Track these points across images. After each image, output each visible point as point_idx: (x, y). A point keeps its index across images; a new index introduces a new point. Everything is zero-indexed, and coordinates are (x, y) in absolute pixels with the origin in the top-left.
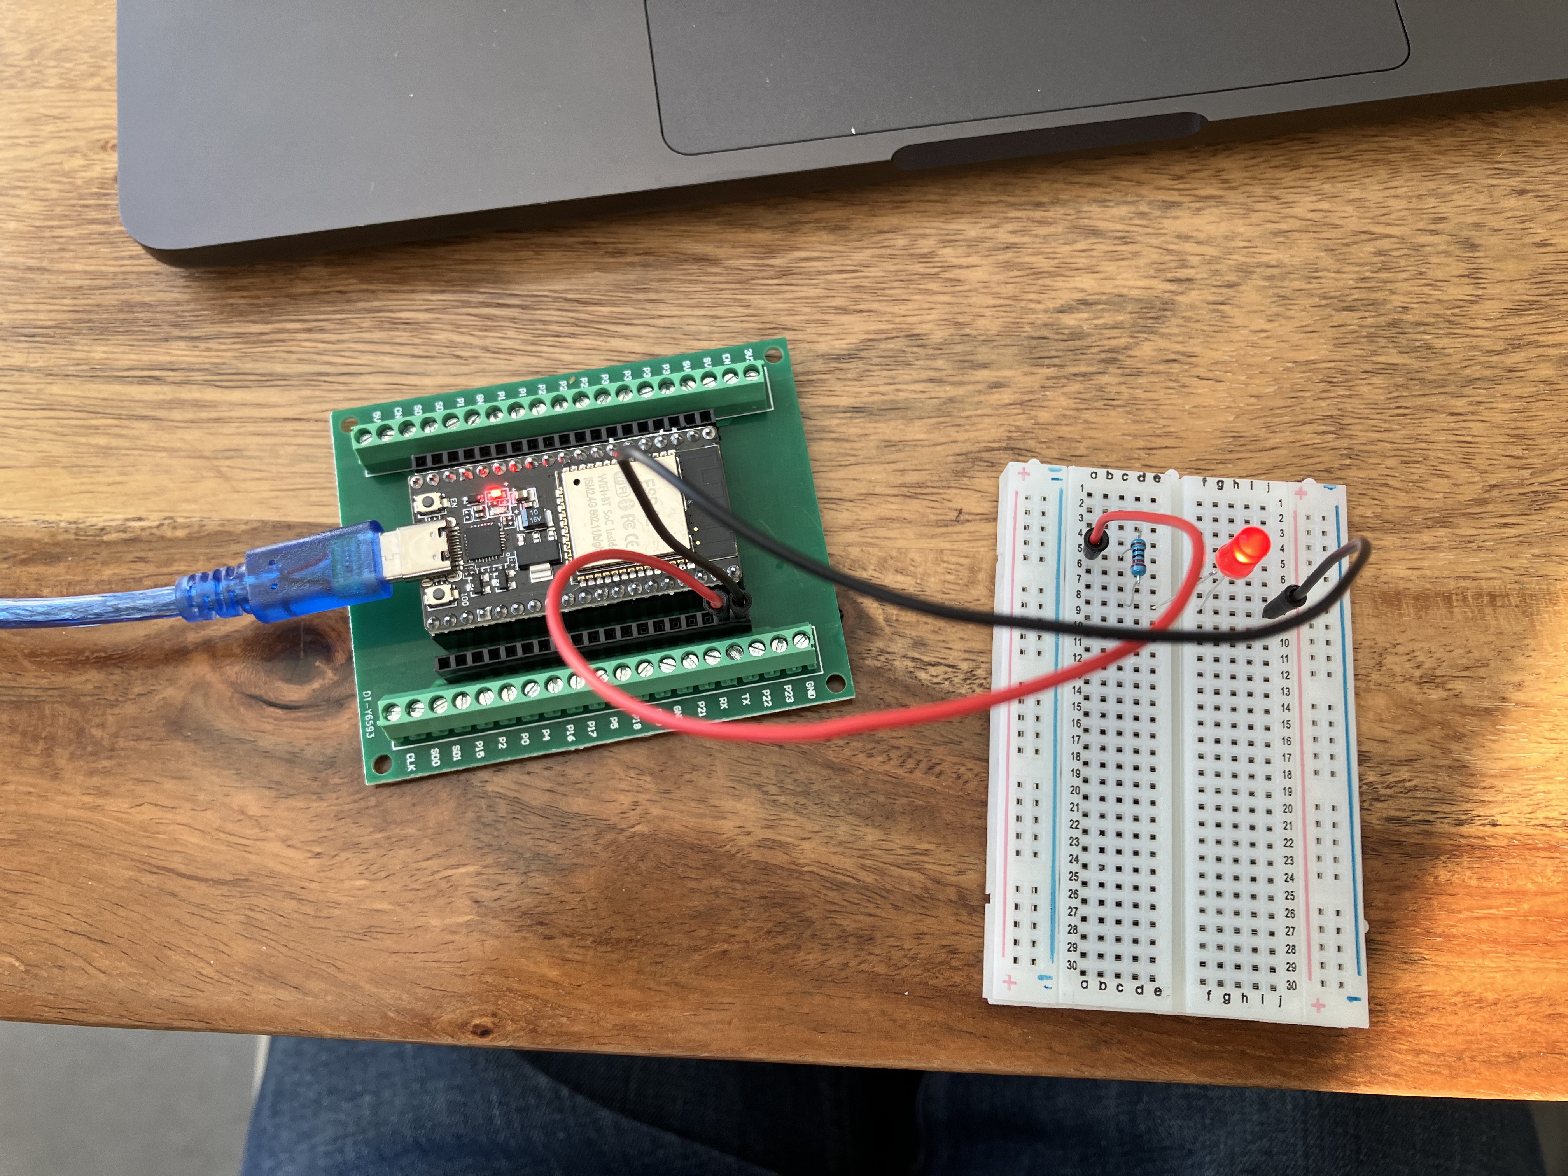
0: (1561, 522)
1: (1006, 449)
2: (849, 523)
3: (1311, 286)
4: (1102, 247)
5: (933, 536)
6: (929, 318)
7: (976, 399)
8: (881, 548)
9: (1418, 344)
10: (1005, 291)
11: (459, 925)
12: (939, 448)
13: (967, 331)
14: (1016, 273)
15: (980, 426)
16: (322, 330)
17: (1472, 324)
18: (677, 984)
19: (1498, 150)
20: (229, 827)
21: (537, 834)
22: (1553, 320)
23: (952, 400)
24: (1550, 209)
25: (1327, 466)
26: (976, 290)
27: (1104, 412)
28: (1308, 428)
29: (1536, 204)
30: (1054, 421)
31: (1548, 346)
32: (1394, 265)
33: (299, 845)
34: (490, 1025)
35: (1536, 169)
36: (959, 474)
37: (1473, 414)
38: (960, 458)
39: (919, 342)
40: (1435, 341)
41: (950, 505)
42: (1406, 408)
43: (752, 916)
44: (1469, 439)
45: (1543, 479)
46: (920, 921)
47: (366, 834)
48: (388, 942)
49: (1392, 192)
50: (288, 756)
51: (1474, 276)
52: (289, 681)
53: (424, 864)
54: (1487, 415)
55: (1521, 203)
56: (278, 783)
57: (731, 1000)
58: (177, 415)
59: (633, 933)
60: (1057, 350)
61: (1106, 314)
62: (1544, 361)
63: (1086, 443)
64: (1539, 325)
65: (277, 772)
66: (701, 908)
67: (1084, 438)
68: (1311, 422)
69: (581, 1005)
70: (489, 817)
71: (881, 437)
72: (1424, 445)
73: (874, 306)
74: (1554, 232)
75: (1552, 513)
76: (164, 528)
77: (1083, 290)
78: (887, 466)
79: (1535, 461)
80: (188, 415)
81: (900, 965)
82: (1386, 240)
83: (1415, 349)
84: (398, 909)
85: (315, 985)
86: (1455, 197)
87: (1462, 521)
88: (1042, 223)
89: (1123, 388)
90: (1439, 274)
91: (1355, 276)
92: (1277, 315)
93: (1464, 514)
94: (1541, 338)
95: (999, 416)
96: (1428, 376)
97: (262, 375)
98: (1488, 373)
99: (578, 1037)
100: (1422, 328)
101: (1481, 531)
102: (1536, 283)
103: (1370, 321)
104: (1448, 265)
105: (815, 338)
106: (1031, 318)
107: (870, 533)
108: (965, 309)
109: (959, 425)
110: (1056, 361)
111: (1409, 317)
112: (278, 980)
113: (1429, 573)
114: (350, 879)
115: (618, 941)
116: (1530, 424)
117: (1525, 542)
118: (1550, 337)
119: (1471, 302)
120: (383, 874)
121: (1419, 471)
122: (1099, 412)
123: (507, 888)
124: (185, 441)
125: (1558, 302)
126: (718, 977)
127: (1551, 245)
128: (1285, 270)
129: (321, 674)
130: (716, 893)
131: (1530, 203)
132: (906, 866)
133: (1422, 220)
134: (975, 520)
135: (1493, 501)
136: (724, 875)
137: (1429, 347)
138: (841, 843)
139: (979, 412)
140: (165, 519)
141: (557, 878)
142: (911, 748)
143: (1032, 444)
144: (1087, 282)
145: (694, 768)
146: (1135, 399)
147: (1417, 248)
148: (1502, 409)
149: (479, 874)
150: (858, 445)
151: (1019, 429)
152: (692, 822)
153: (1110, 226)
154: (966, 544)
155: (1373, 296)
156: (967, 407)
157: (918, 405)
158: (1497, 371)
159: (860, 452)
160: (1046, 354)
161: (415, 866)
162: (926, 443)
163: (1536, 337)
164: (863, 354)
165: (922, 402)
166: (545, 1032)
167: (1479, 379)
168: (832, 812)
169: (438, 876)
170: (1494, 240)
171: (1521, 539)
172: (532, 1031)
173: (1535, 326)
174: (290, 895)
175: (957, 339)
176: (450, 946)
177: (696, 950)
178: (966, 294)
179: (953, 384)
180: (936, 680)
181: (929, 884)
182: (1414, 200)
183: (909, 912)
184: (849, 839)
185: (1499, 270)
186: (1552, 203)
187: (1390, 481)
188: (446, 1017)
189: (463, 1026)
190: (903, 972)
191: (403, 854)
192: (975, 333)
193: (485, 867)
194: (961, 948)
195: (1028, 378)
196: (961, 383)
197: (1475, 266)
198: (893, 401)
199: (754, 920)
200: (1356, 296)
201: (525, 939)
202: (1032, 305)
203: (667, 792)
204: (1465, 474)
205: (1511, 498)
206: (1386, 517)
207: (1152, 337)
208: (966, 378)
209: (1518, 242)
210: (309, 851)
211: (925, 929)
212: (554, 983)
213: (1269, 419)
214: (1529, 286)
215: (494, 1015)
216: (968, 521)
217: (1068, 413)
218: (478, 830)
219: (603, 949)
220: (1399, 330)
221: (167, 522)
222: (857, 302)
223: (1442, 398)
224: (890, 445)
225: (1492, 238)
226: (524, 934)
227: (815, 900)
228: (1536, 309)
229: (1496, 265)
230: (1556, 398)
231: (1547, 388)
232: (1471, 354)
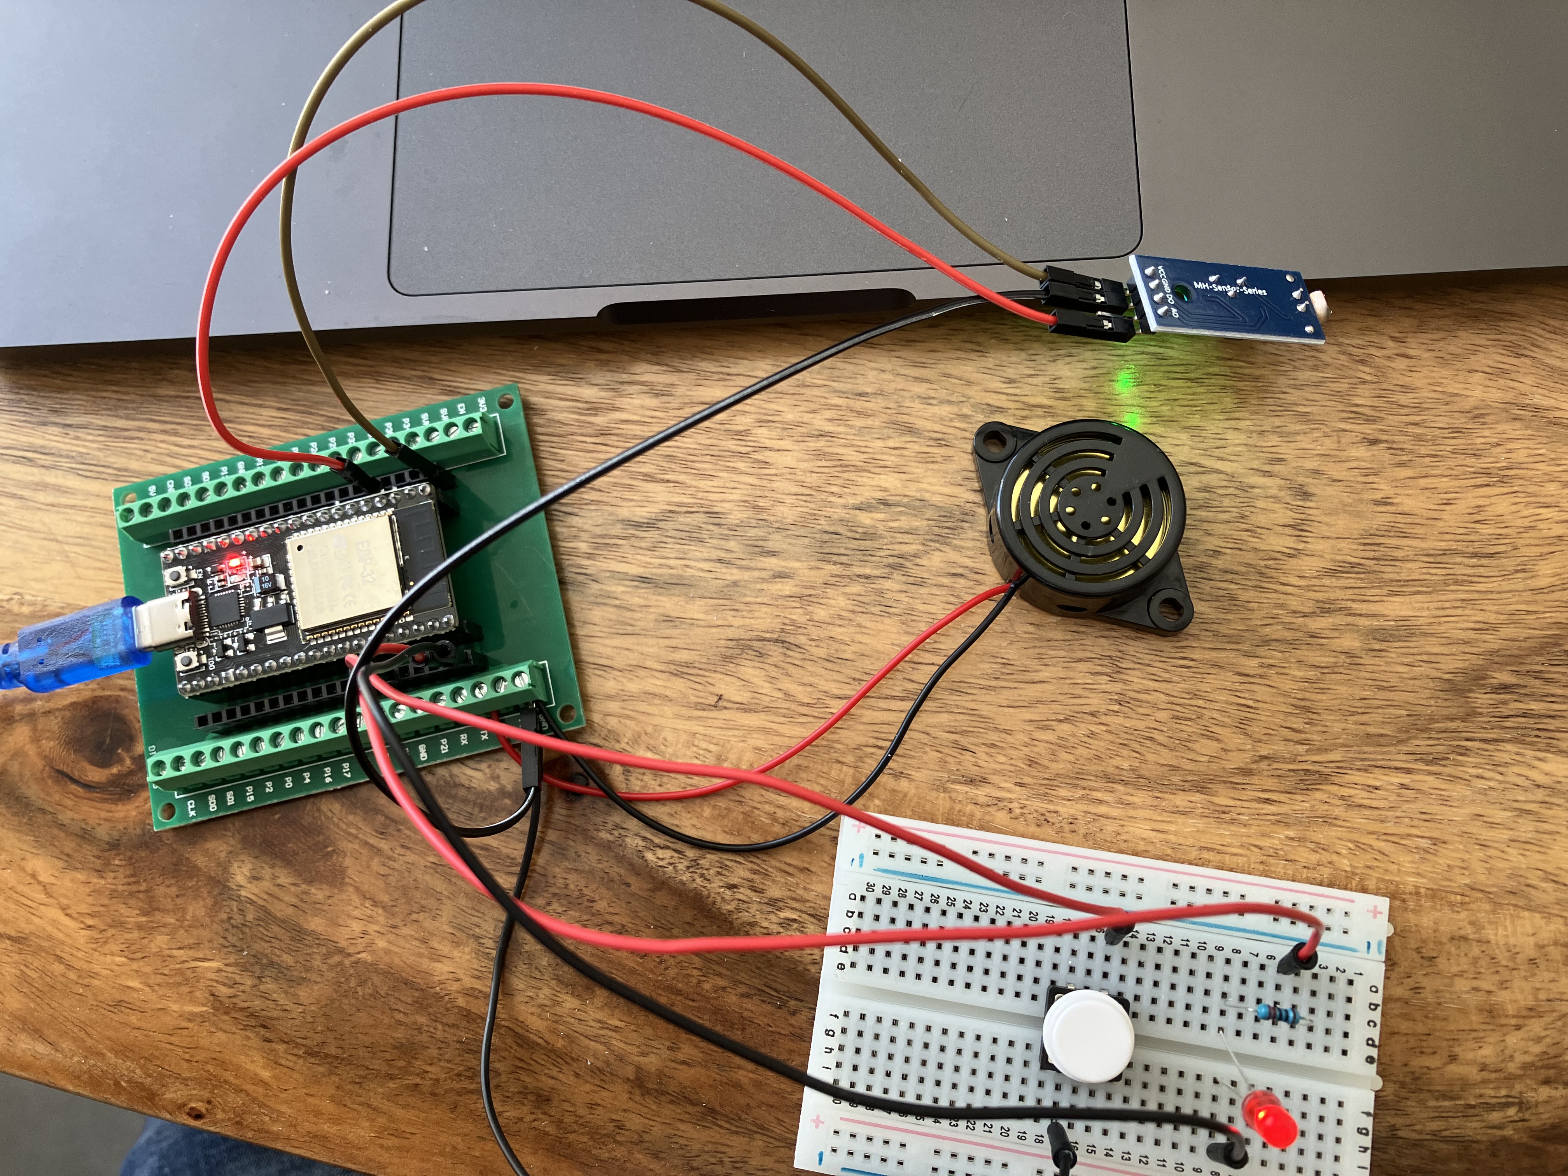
0: (1326, 807)
1: (776, 641)
2: (613, 692)
4: (916, 446)
5: (690, 718)
6: (731, 497)
7: (758, 586)
8: (638, 722)
9: (1221, 593)
10: (809, 480)
11: (195, 1014)
12: (714, 630)
13: (764, 516)
14: (824, 463)
15: (757, 614)
16: (176, 434)
17: (1284, 580)
18: (369, 1106)
19: (1359, 391)
20: (20, 888)
21: (276, 943)
22: (1373, 587)
23: (735, 584)
24: (1401, 464)
25: (1093, 709)
26: (782, 475)
27: (879, 619)
28: (1082, 666)
29: (1386, 456)
30: (829, 620)
31: (1361, 615)
32: (1216, 504)
33: (75, 915)
34: (204, 1110)
35: (1397, 418)
36: (728, 659)
37: (1261, 676)
38: (731, 644)
39: (716, 521)
40: (1240, 592)
41: (711, 689)
42: (1192, 660)
43: (447, 1057)
44: (1250, 703)
45: (1318, 758)
46: (596, 1092)
47: (131, 915)
48: (134, 1019)
49: (1233, 423)
50: (81, 833)
51: (1299, 528)
52: (92, 762)
53: (175, 953)
54: (1276, 681)
55: (1370, 453)
56: (68, 855)
57: (413, 1131)
58: (41, 497)
59: (340, 1051)
60: (846, 548)
61: (903, 518)
62: (1350, 630)
63: (854, 648)
64: (1357, 591)
65: (69, 846)
66: (403, 1041)
67: (853, 641)
68: (1087, 660)
69: (284, 1108)
70: (238, 919)
71: (661, 611)
72: (1201, 703)
73: (681, 478)
74: (1399, 491)
75: (1318, 795)
76: (13, 602)
77: (885, 490)
78: (661, 640)
79: (1315, 737)
80: (50, 499)
81: (569, 1129)
82: (1214, 475)
83: (1217, 599)
84: (147, 989)
85: (65, 1045)
86: (1298, 438)
87: (1220, 789)
88: (860, 413)
89: (902, 597)
90: (1261, 519)
93: (1225, 782)
94: (1354, 605)
95: (777, 606)
96: (1223, 629)
97: (119, 469)
98: (1288, 635)
99: (277, 1137)
100: (1230, 576)
101: (1239, 803)
102: (1365, 544)
104: (1274, 511)
105: (619, 502)
106: (829, 511)
107: (630, 705)
108: (766, 494)
109: (737, 610)
110: (844, 559)
111: (1219, 563)
112: (37, 1033)
113: (1173, 838)
114: (112, 954)
115: (327, 1056)
116: (1319, 697)
117: (1282, 821)
118: (1364, 606)
119: (1290, 556)
120: (139, 955)
121: (1189, 728)
122: (875, 618)
123: (242, 988)
124: (44, 524)
125: (1383, 569)
126: (406, 1107)
127: (1391, 504)
129: (121, 761)
130: (419, 1030)
131: (1381, 454)
132: (595, 1038)
133: (1258, 458)
134: (732, 709)
135: (1260, 772)
136: (429, 1014)
137: (1233, 598)
138: (541, 1006)
139: (759, 600)
140: (16, 594)
141: (285, 987)
142: (623, 926)
143: (802, 640)
144: (890, 482)
145: (423, 909)
146: (913, 609)
147: (1245, 488)
148: (1294, 676)
149: (220, 970)
150: (638, 615)
151: (793, 623)
152: (412, 959)
153: (929, 425)
154: (719, 731)
156: (749, 593)
157: (702, 583)
158: (1299, 634)
159: (638, 623)
160: (835, 551)
161: (168, 952)
162: (702, 623)
163: (1349, 604)
164: (661, 525)
165: (707, 581)
166: (248, 1127)
167: (1277, 640)
168: (537, 974)
169: (187, 965)
170: (1330, 490)
171: (1278, 818)
172: (237, 1123)
173: (1351, 591)
174: (59, 959)
175: (754, 523)
176: (185, 1032)
177: (391, 1077)
178: (770, 478)
179: (741, 568)
180: (661, 863)
181: (612, 1059)
182: (1254, 435)
183: (587, 1082)
184: (547, 1003)
185: (1327, 524)
186: (1404, 458)
187: (1156, 735)
188: (169, 1095)
189: (181, 1106)
190: (571, 1137)
191: (160, 941)
192: (772, 518)
193: (226, 965)
194: (628, 1125)
195: (813, 572)
196: (749, 569)
197: (1303, 516)
198: (681, 577)
199: (449, 1061)
201: (248, 1038)
202: (832, 499)
203: (394, 927)
204: (1235, 740)
205: (1279, 773)
206: (1143, 772)
207: (943, 548)
208: (753, 564)
209: (1356, 497)
210: (82, 922)
211: (599, 1101)
212: (265, 1084)
213: (1043, 651)
214: (1355, 547)
215: (209, 1102)
216: (726, 708)
217: (844, 614)
218: (226, 930)
219: (313, 1060)
220: (1205, 575)
221: (16, 597)
222: (665, 471)
223: (1233, 654)
224: (668, 619)
225: (1329, 488)
226: (247, 1033)
227: (505, 1054)
228: (1357, 573)
229: (1325, 519)
230: (1354, 673)
231: (1348, 660)
232: (1275, 612)
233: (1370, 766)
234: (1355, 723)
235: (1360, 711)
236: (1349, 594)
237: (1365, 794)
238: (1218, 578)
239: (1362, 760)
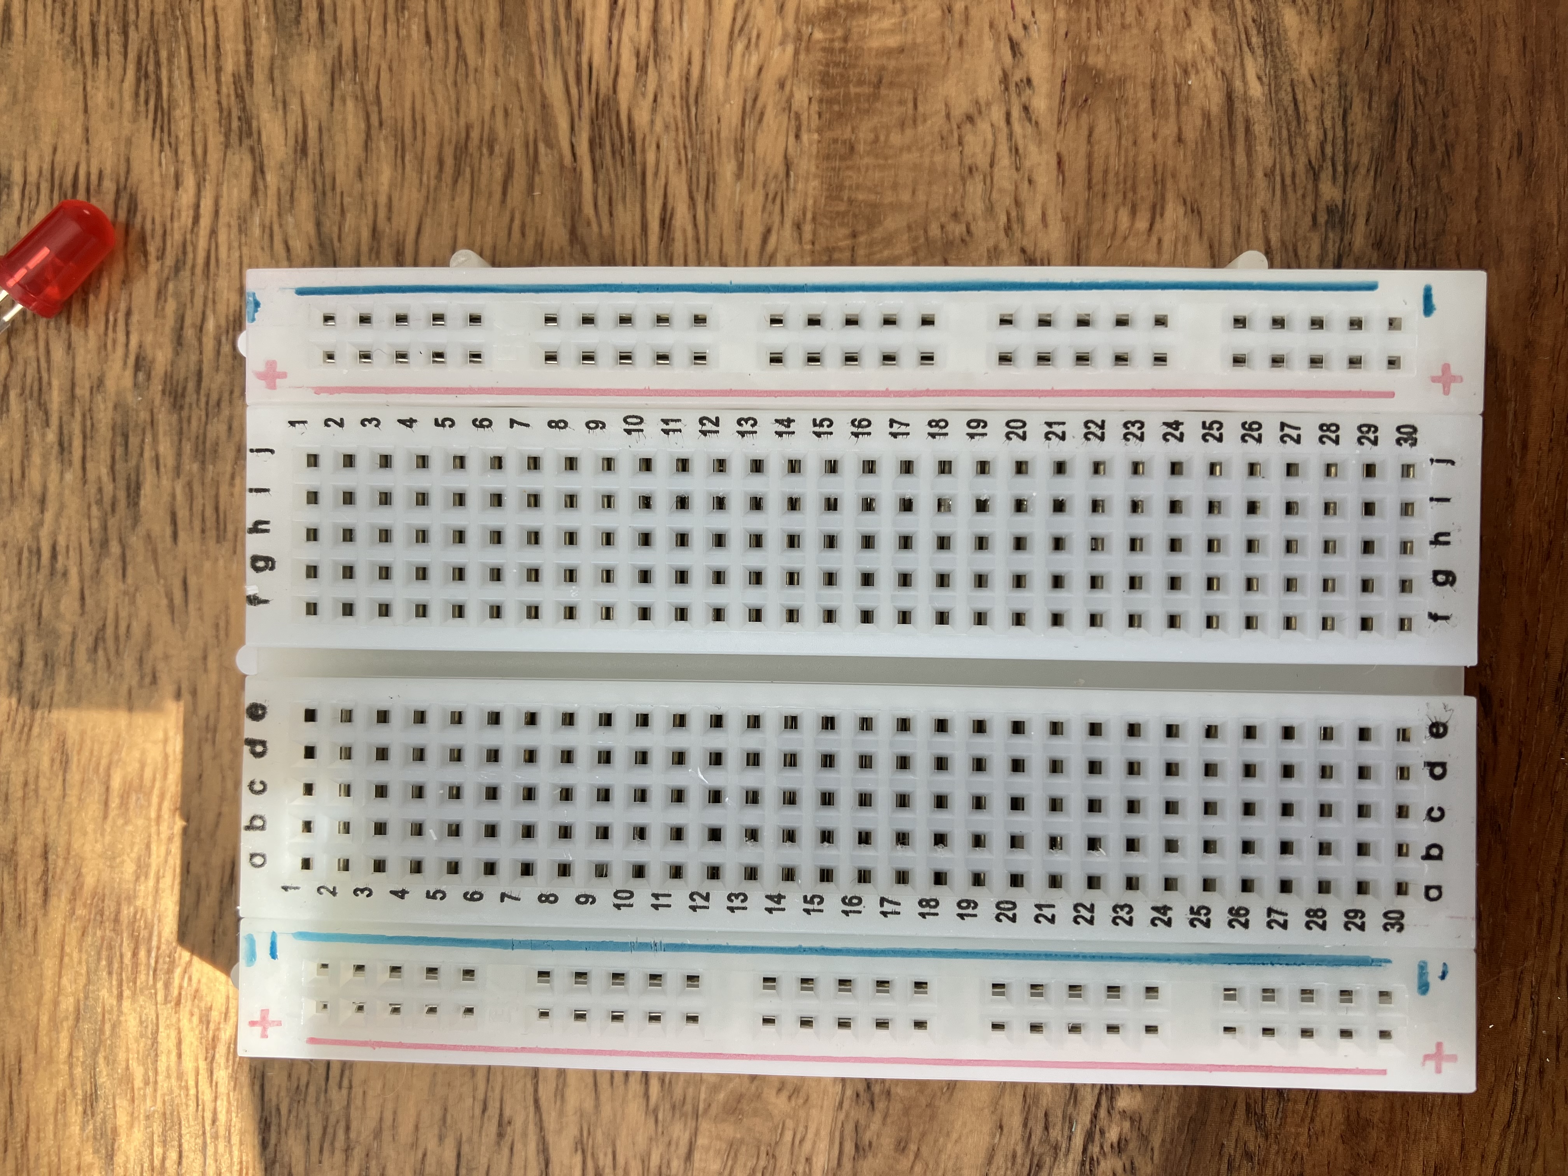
0: (665, 101)
3: (74, 572)
17: (186, 218)
22: (187, 33)
31: (249, 53)
32: (31, 371)
40: (221, 308)
45: (563, 124)
62: (284, 74)
64: (197, 64)
75: (642, 117)
79: (519, 131)
91: (54, 466)
92: (141, 661)
94: (229, 66)
98: (305, 200)
100: (189, 333)
102: (95, 54)
103: (166, 448)
111: (162, 357)
116: (431, 128)
117: (705, 189)
118: (228, 47)
125: (144, 14)
128: (30, 626)
148: (392, 185)
155: (104, 431)
158: (302, 181)
163: (227, 77)
167: (318, 224)
171: (700, 199)
173: (199, 76)
185: (58, 134)
200: (104, 471)
205: (603, 203)
214: (102, 73)
220: (191, 385)
228: (158, 64)
229: (47, 139)
230: (375, 59)
231: (349, 75)
232: (257, 232)
233: (568, 16)
234: (481, 52)
235: (453, 43)
236: (205, 81)
237: (630, 20)
238: (194, 358)
239: (557, 32)
